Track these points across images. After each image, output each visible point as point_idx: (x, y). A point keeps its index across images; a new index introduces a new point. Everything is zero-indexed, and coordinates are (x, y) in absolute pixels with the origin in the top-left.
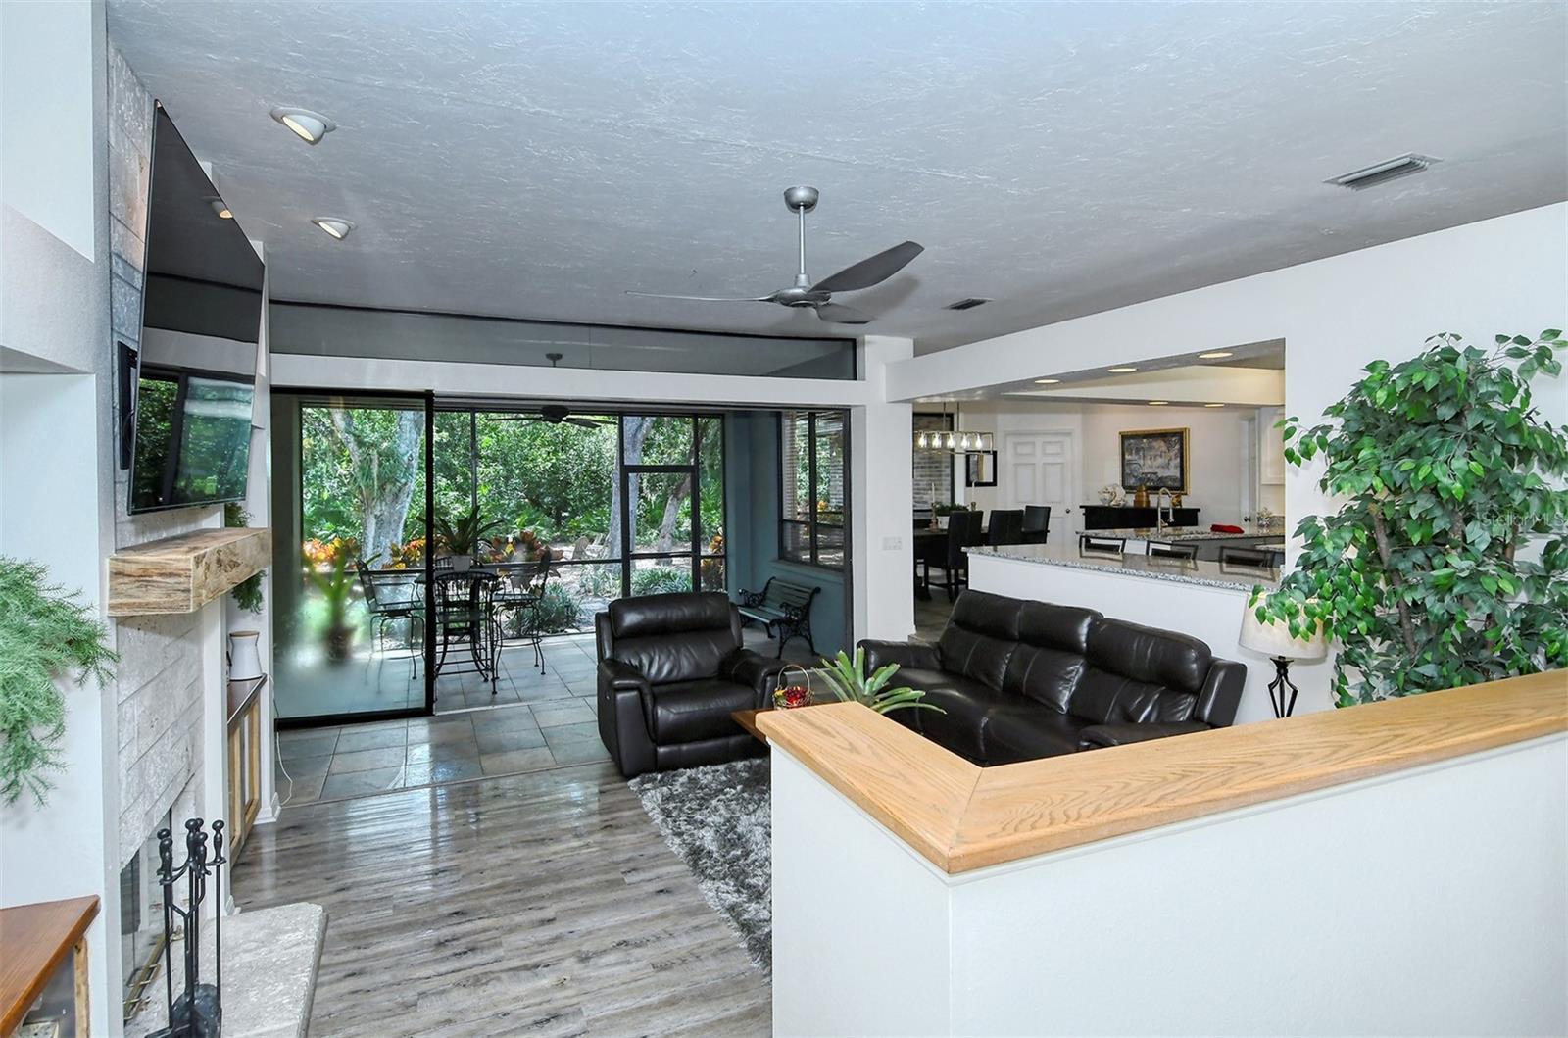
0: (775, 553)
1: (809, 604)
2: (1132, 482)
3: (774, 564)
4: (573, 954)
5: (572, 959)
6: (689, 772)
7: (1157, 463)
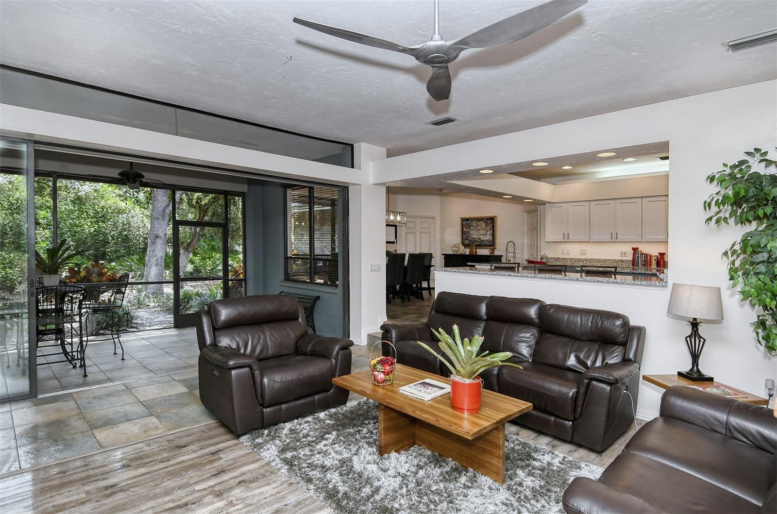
0: (282, 276)
1: (313, 307)
2: (467, 242)
3: (284, 284)
6: (288, 425)
7: (480, 234)
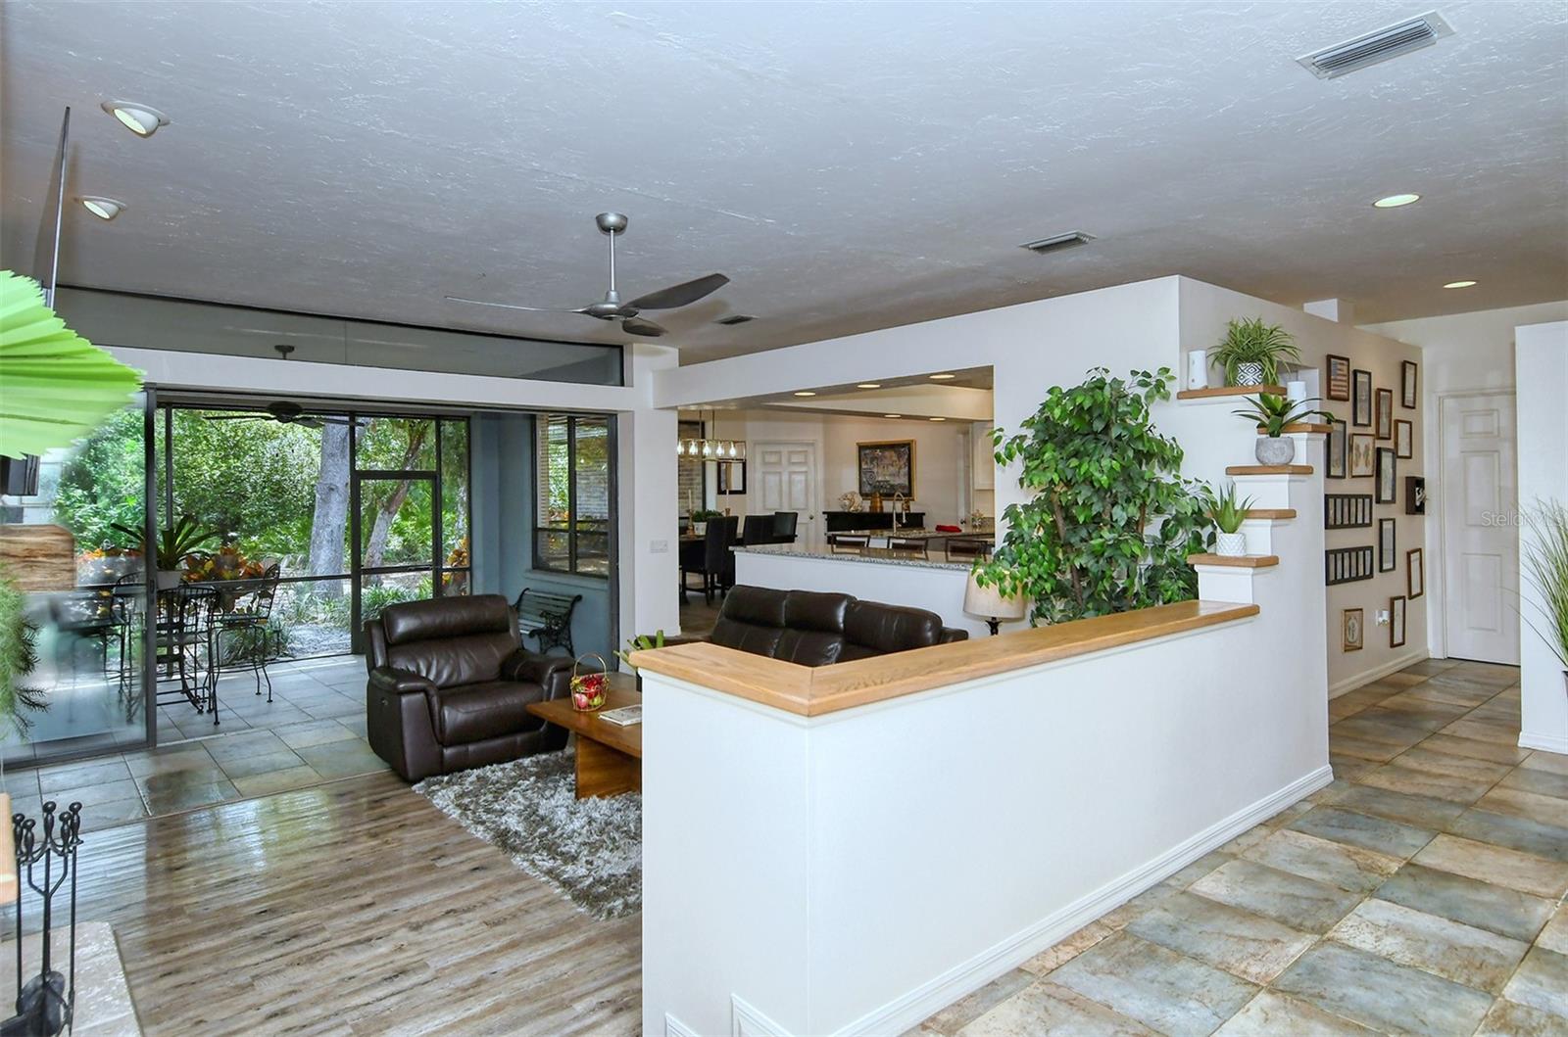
0: (528, 562)
1: (570, 613)
2: (867, 489)
3: (529, 575)
4: (404, 926)
5: (404, 930)
6: (476, 772)
7: (888, 473)
